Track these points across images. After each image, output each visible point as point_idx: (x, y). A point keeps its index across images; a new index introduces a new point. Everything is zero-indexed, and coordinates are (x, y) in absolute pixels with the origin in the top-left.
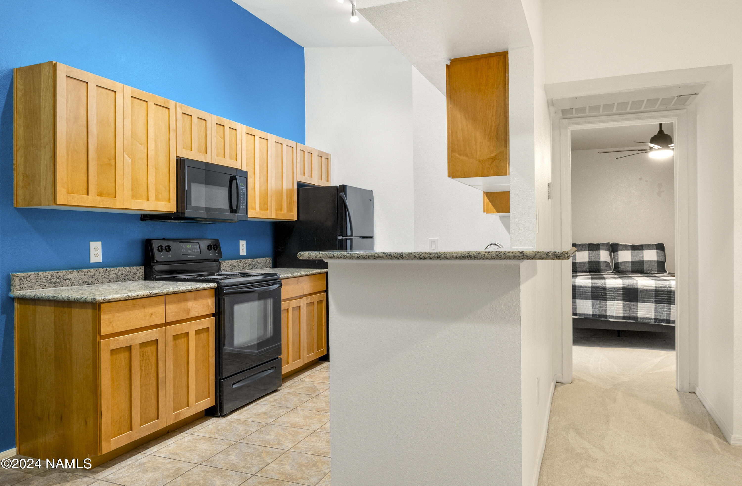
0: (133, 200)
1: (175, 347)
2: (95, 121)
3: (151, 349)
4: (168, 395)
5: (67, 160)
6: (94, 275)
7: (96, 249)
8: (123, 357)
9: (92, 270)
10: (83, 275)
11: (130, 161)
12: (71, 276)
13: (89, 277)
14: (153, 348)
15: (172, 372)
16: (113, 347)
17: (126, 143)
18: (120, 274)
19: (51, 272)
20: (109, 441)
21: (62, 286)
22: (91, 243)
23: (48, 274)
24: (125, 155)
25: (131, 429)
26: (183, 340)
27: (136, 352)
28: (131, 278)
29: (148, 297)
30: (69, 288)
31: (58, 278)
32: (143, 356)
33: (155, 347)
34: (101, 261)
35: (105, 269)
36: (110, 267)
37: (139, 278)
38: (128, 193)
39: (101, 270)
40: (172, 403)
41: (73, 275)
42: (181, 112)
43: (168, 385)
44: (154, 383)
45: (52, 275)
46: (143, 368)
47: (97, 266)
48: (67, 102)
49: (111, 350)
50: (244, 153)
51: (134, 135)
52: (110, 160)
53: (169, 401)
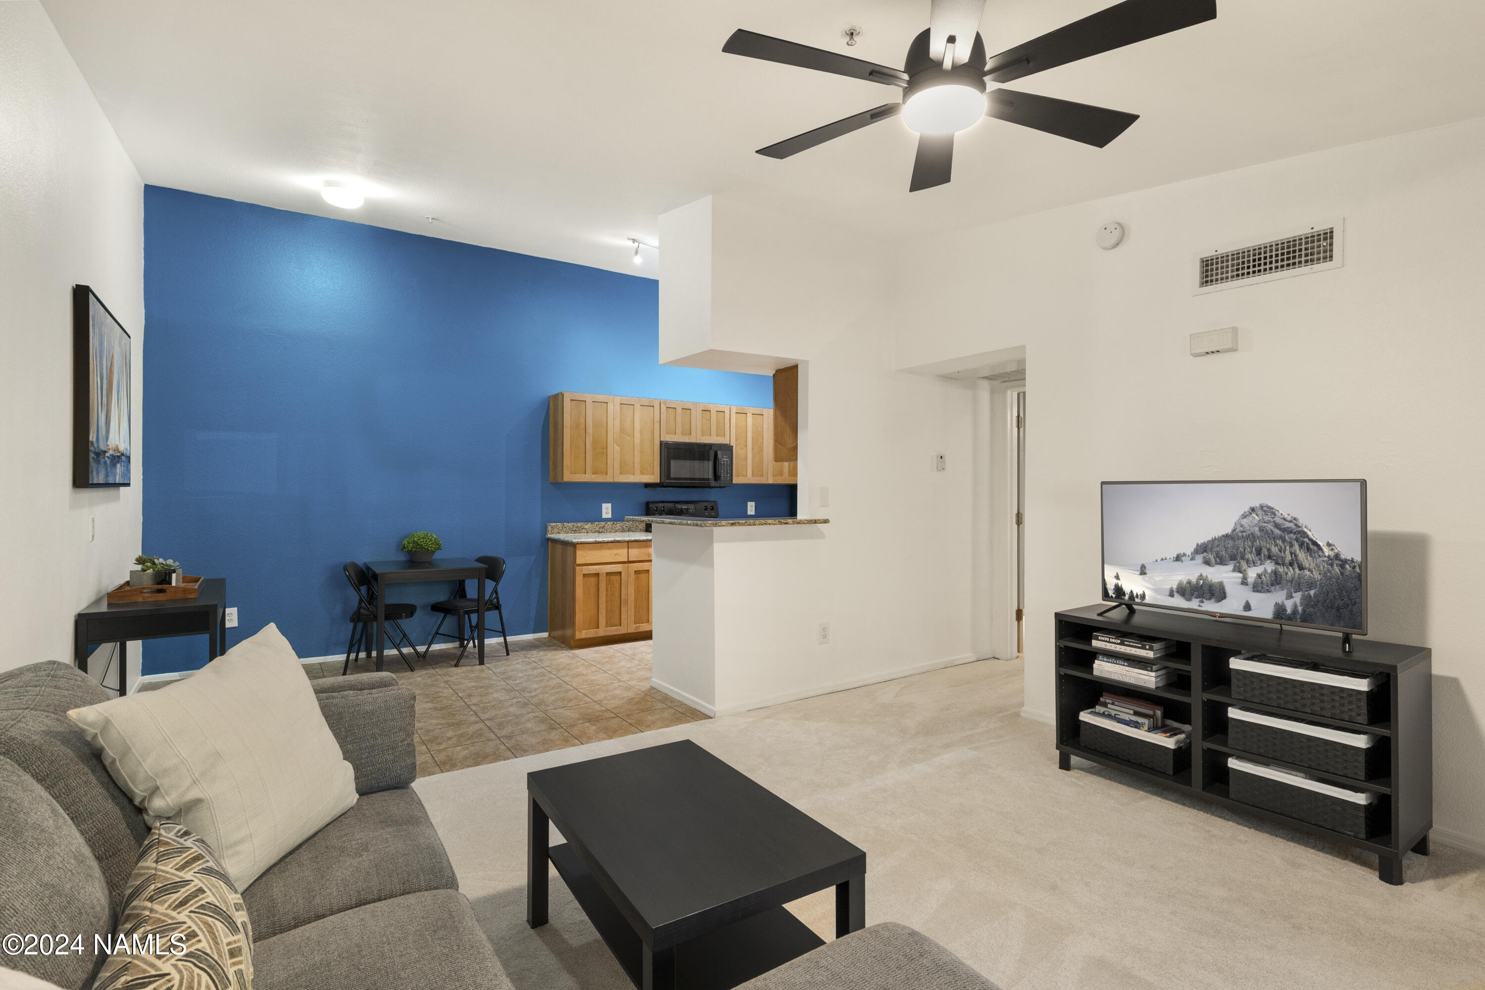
0: (621, 476)
1: (637, 579)
2: (591, 425)
3: (615, 578)
4: (629, 611)
5: (571, 453)
6: (604, 526)
7: (607, 509)
8: (593, 580)
9: (602, 523)
10: (596, 525)
11: (618, 448)
12: (586, 527)
13: (600, 528)
14: (618, 577)
15: (633, 596)
16: (585, 572)
17: (615, 436)
18: (624, 527)
19: (573, 524)
20: (581, 632)
21: (580, 533)
22: (603, 504)
23: (570, 525)
24: (615, 445)
25: (598, 628)
26: (644, 575)
27: (603, 579)
28: (634, 530)
29: (612, 542)
30: (585, 534)
31: (577, 527)
32: (609, 582)
33: (619, 577)
34: (611, 517)
35: (612, 522)
36: (617, 521)
37: (641, 530)
38: (617, 471)
39: (609, 523)
40: (633, 618)
41: (588, 526)
42: (665, 407)
43: (629, 604)
44: (618, 601)
45: (573, 526)
46: (609, 590)
47: (607, 520)
48: (571, 417)
49: (584, 574)
50: (733, 430)
51: (622, 430)
52: (603, 449)
53: (630, 616)
